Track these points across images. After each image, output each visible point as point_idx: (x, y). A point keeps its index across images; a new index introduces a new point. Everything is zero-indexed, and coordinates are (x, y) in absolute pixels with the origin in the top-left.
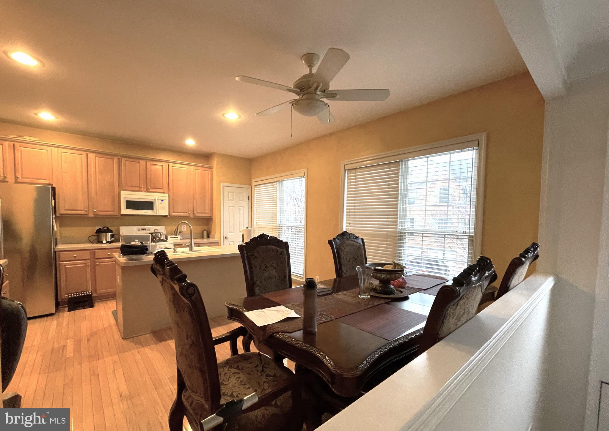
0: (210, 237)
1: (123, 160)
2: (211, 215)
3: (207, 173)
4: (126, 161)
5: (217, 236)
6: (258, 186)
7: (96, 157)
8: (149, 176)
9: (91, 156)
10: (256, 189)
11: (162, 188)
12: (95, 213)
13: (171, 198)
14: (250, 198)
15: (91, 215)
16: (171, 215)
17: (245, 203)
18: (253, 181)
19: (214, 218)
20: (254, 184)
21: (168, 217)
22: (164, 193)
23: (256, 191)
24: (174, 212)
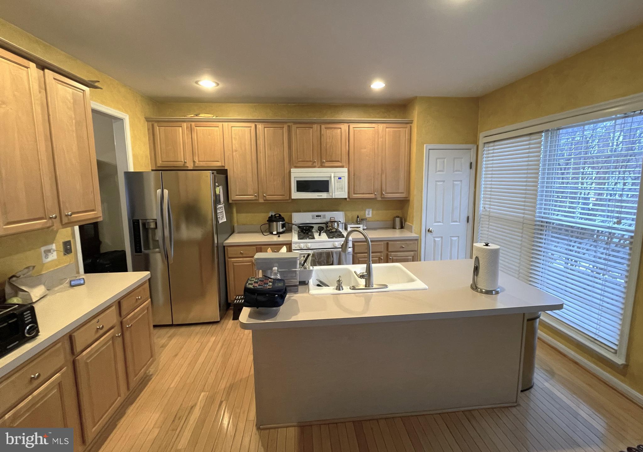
0: (405, 228)
1: (294, 127)
2: (407, 196)
3: (404, 131)
4: (297, 128)
5: (415, 227)
6: (492, 144)
7: (264, 128)
8: (324, 145)
9: (260, 126)
10: (485, 149)
11: (340, 161)
12: (265, 199)
13: (352, 174)
14: (474, 166)
15: (261, 201)
16: (351, 197)
17: (465, 175)
18: (481, 135)
19: (411, 199)
20: (482, 141)
21: (348, 200)
22: (342, 167)
23: (485, 152)
24: (355, 193)
